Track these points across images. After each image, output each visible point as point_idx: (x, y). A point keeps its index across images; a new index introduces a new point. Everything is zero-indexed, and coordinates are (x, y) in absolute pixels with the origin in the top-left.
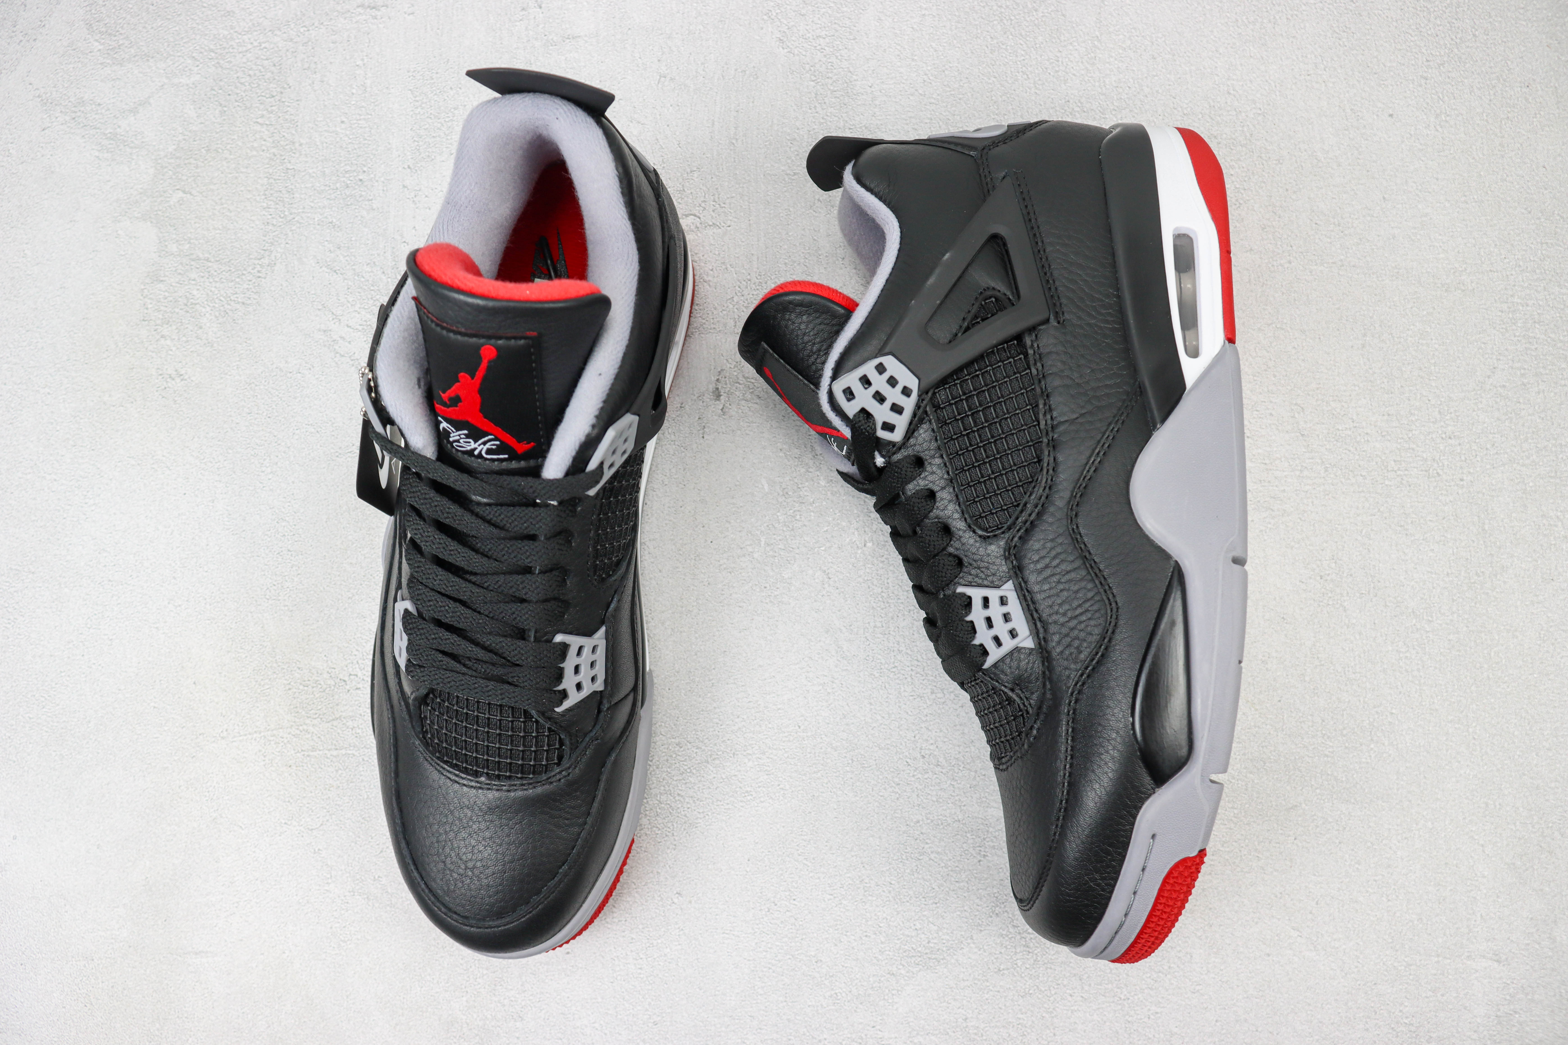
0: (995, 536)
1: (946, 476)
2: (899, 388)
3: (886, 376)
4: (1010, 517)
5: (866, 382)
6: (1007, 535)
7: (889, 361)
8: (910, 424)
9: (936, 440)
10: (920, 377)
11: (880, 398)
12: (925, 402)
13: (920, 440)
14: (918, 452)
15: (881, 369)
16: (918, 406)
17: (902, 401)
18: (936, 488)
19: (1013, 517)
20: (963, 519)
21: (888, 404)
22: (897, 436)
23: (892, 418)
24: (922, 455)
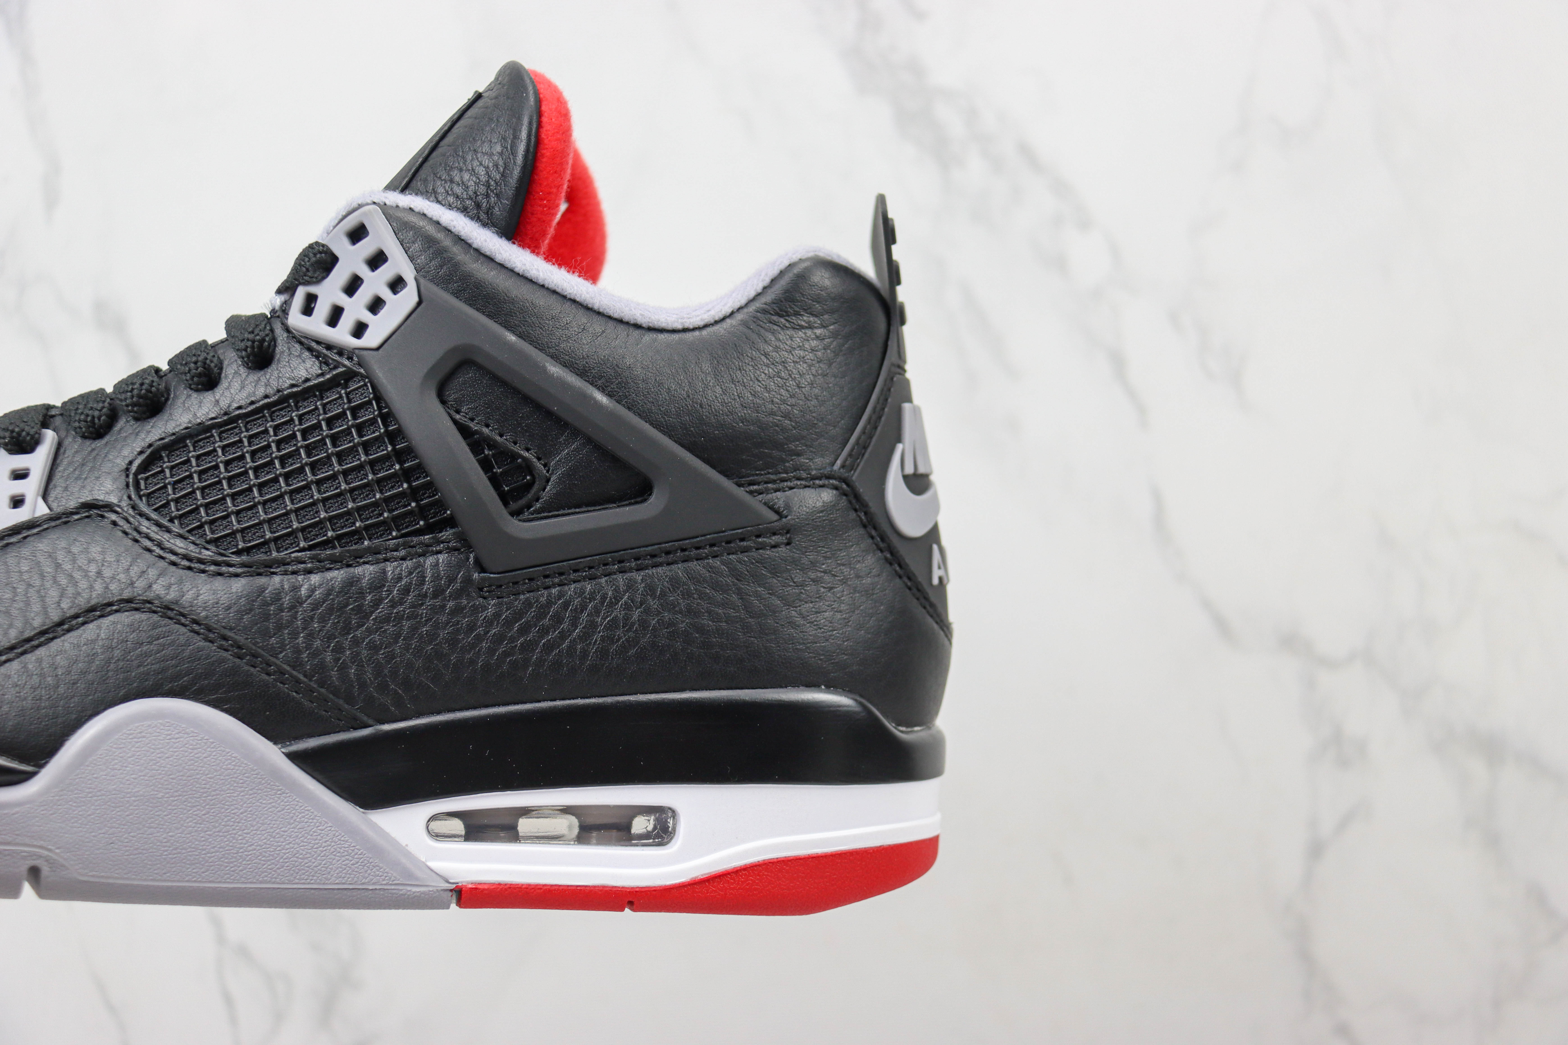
0: (127, 485)
1: (235, 405)
2: (367, 317)
3: (386, 293)
4: (155, 510)
5: (377, 260)
6: (124, 504)
7: (408, 297)
8: (318, 343)
9: (293, 386)
10: (381, 350)
11: (353, 286)
12: (347, 363)
13: (295, 362)
14: (279, 360)
15: (397, 284)
16: (341, 351)
17: (346, 323)
18: (218, 392)
19: (154, 516)
20: (163, 435)
21: (343, 300)
22: (296, 319)
23: (322, 309)
24: (274, 366)
